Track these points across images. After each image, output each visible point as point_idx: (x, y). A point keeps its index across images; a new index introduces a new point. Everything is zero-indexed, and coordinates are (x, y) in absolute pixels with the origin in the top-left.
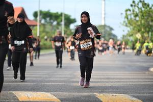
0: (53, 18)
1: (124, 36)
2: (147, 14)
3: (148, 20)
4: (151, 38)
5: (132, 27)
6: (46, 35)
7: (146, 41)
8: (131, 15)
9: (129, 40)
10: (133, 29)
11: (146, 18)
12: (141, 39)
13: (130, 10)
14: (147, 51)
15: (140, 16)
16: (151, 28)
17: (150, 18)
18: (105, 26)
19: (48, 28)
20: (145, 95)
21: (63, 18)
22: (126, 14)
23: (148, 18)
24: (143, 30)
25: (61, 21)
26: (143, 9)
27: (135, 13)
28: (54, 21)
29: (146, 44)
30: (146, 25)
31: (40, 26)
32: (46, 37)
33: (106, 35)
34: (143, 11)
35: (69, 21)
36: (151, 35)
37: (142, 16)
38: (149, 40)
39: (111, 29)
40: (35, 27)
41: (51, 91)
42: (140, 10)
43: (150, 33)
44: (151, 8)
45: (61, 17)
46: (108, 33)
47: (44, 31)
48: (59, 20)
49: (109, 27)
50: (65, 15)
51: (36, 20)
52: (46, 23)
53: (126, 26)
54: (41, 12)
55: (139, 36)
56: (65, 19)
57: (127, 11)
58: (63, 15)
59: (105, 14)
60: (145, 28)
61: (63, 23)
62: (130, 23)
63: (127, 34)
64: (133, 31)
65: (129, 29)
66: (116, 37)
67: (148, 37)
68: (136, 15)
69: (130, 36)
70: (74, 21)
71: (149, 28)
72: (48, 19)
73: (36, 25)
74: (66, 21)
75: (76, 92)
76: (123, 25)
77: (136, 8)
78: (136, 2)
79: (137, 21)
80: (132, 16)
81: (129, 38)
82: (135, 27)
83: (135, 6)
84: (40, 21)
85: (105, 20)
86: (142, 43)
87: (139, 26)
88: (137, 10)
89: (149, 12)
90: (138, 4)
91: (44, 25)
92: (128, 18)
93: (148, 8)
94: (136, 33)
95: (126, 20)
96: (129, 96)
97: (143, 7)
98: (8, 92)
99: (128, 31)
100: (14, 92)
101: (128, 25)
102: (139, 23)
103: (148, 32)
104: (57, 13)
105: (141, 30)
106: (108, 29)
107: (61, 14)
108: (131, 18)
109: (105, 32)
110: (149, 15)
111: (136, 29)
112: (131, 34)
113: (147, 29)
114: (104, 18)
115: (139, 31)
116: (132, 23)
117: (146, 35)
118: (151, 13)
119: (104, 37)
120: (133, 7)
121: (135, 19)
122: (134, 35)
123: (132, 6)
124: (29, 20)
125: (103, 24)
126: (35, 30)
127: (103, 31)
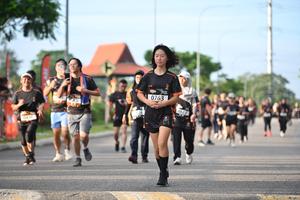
0: (181, 63)
18: (272, 75)
21: (198, 62)
25: (195, 67)
28: (182, 67)
33: (276, 92)
39: (285, 81)
41: (179, 191)
45: (194, 61)
46: (278, 87)
48: (191, 66)
49: (280, 77)
50: (202, 57)
56: (201, 64)
58: (198, 57)
59: (272, 55)
61: (197, 71)
66: (294, 95)
70: (217, 67)
74: (203, 67)
85: (272, 65)
98: (104, 193)
104: (188, 53)
106: (279, 82)
107: (195, 56)
109: (272, 86)
114: (271, 61)
119: (271, 95)
125: (269, 72)
127: (269, 84)
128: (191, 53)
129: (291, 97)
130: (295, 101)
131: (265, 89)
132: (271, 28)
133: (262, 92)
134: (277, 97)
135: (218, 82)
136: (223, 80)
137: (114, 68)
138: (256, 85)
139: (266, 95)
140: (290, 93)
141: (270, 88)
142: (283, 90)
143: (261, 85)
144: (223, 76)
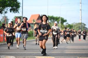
0: (55, 20)
18: (81, 23)
25: (59, 21)
33: (82, 28)
35: (63, 21)
39: (85, 25)
49: (84, 24)
54: (49, 16)
56: (61, 20)
58: (60, 18)
70: (66, 21)
72: (52, 20)
104: (57, 17)
106: (83, 25)
107: (59, 18)
114: (81, 19)
119: (81, 29)
125: (80, 22)
127: (80, 26)
128: (58, 17)
129: (87, 29)
131: (79, 27)
132: (81, 10)
133: (78, 28)
134: (83, 29)
135: (66, 25)
136: (67, 25)
137: (36, 21)
138: (77, 26)
139: (80, 29)
140: (86, 28)
141: (81, 27)
142: (84, 27)
143: (78, 26)
144: (67, 23)
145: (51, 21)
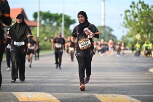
0: (53, 19)
1: (123, 37)
2: (146, 15)
3: (148, 21)
4: (151, 39)
5: (131, 28)
6: (46, 36)
7: (146, 42)
8: (130, 16)
9: (128, 41)
10: (133, 30)
11: (145, 18)
12: (141, 40)
13: (130, 12)
14: (146, 52)
15: (139, 17)
16: (150, 29)
17: (149, 19)
18: (104, 27)
19: (48, 29)
20: (145, 96)
21: (63, 19)
22: (126, 15)
23: (147, 19)
24: (142, 31)
25: (61, 22)
26: (142, 10)
27: (134, 14)
28: (54, 22)
29: (145, 45)
30: (146, 26)
31: (40, 27)
32: (45, 38)
33: (106, 36)
34: (143, 13)
35: (69, 22)
36: (151, 36)
37: (142, 17)
38: (148, 41)
39: (111, 30)
40: (35, 28)
41: (51, 92)
42: (140, 11)
43: (150, 34)
44: (150, 9)
45: (60, 18)
46: (107, 34)
47: (44, 32)
48: (59, 21)
49: (109, 28)
50: (65, 16)
51: (36, 21)
52: (46, 24)
53: (126, 27)
54: (41, 13)
55: (138, 37)
56: (65, 20)
57: (126, 12)
58: (63, 16)
59: (104, 15)
60: (144, 29)
61: (63, 24)
62: (129, 24)
63: (127, 35)
64: (133, 32)
65: (128, 30)
66: (116, 38)
67: (148, 38)
68: (136, 16)
69: (129, 37)
70: (74, 22)
71: (148, 29)
72: (48, 20)
73: (36, 26)
74: (66, 22)
75: (75, 92)
76: (123, 26)
77: (136, 9)
78: (136, 4)
79: (137, 22)
80: (132, 17)
81: (128, 39)
82: (134, 28)
83: (134, 7)
84: (40, 22)
85: (104, 21)
86: (142, 44)
87: (138, 26)
88: (136, 11)
89: (149, 13)
90: (137, 5)
91: (44, 26)
92: (127, 19)
93: (148, 10)
94: (136, 34)
95: (126, 21)
96: (129, 97)
97: (143, 8)
98: (8, 93)
99: (128, 32)
100: (14, 93)
101: (128, 26)
102: (139, 24)
103: (148, 33)
104: (57, 14)
105: (140, 31)
106: (108, 30)
107: (61, 15)
108: (131, 19)
109: (104, 33)
110: (149, 16)
111: (135, 29)
112: (130, 35)
113: (147, 30)
114: (104, 19)
115: (138, 32)
116: (131, 24)
117: (145, 36)
118: (150, 14)
119: (104, 38)
120: (133, 8)
121: (135, 20)
122: (133, 36)
123: (131, 7)
124: (29, 21)
125: (103, 25)
126: (34, 31)
127: (103, 31)
128: (59, 14)
130: (117, 41)
140: (114, 36)
142: (110, 35)
145: (45, 22)
